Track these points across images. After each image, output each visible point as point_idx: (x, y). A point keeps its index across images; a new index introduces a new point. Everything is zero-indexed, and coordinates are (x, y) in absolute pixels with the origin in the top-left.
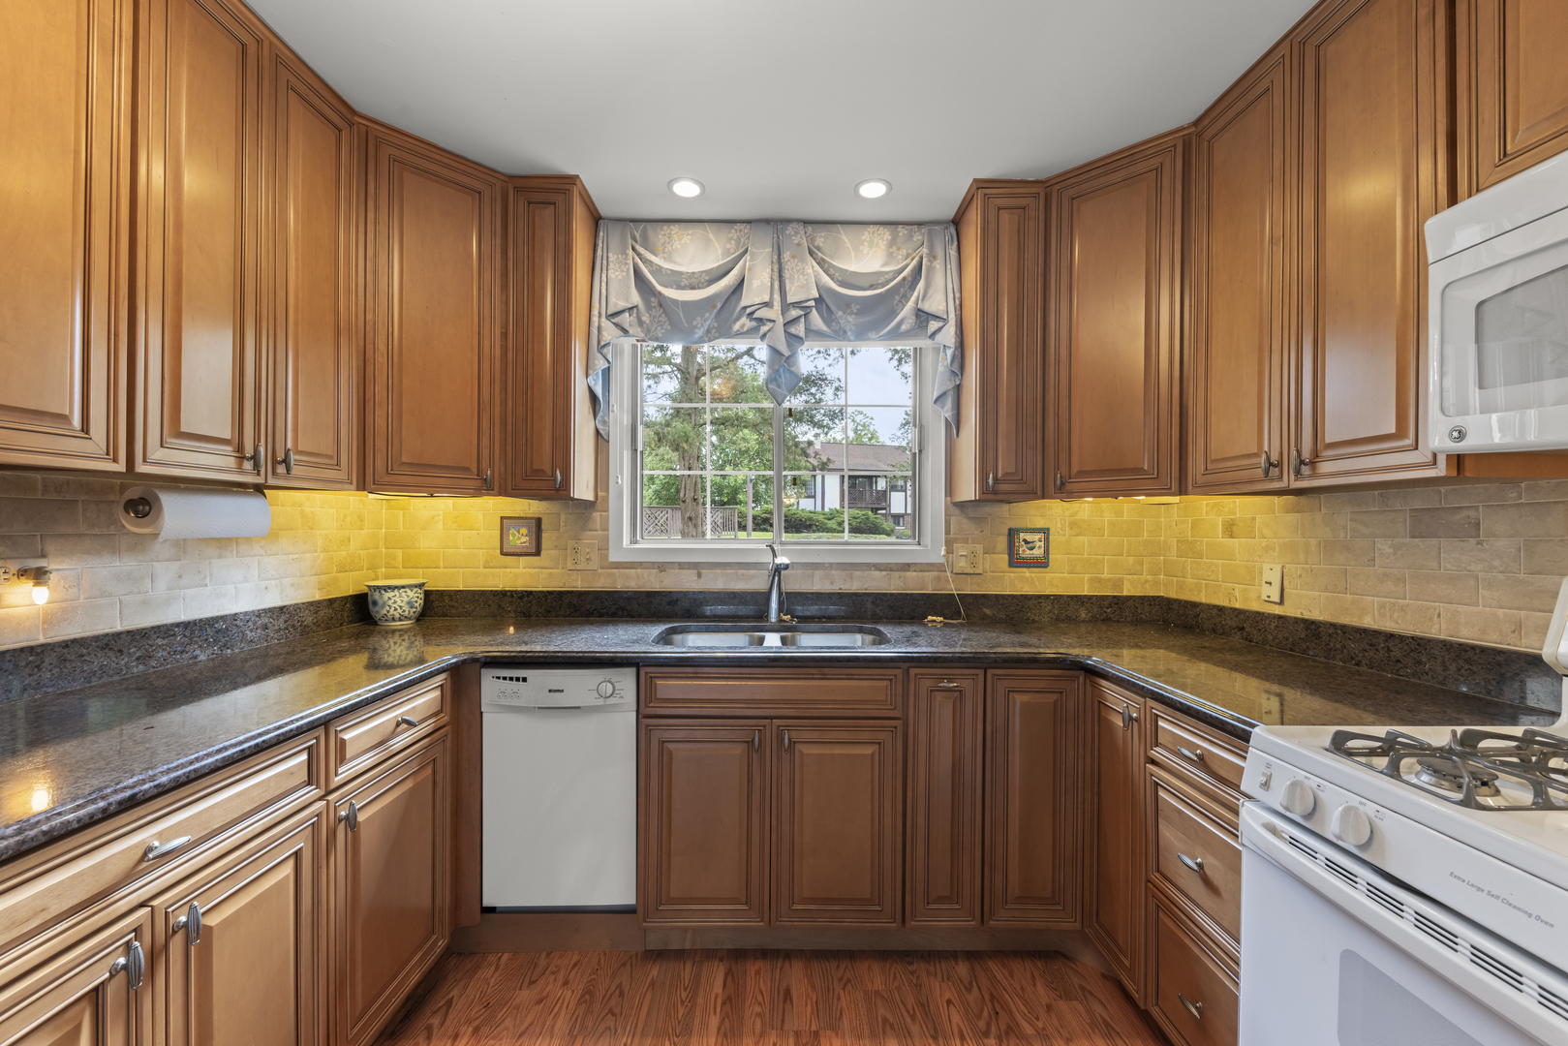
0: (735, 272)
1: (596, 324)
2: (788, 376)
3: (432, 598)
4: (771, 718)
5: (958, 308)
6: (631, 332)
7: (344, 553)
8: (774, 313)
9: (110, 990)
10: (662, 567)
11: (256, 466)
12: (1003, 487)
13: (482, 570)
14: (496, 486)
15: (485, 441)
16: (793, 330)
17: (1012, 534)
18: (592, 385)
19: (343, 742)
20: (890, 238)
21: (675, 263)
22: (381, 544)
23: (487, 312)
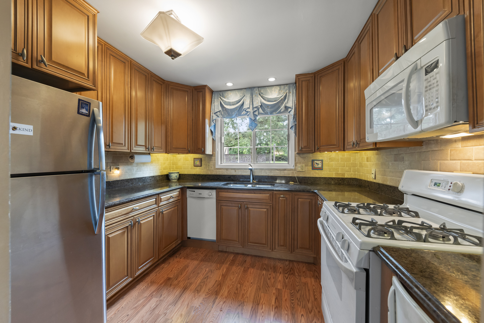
0: (242, 101)
1: (212, 115)
2: (254, 124)
3: (181, 175)
4: (243, 202)
5: (295, 105)
6: (219, 116)
7: (164, 166)
8: (250, 110)
9: (129, 227)
10: (227, 169)
11: (148, 150)
12: (304, 150)
13: (190, 170)
14: (191, 152)
15: (189, 142)
16: (255, 113)
17: (313, 161)
18: (211, 129)
19: (161, 198)
20: (279, 89)
21: (229, 100)
22: (171, 164)
23: (189, 116)
